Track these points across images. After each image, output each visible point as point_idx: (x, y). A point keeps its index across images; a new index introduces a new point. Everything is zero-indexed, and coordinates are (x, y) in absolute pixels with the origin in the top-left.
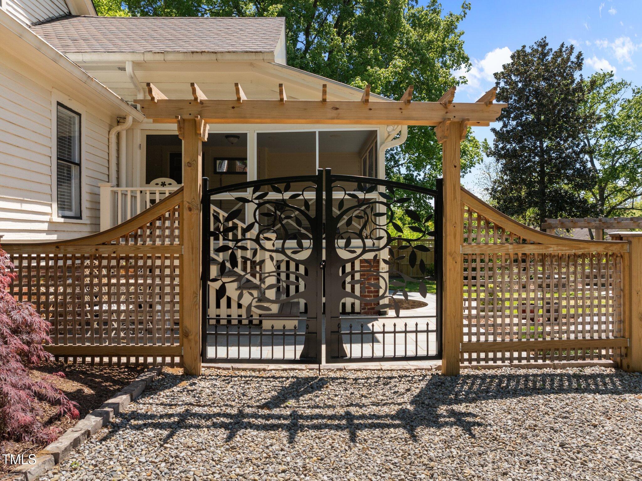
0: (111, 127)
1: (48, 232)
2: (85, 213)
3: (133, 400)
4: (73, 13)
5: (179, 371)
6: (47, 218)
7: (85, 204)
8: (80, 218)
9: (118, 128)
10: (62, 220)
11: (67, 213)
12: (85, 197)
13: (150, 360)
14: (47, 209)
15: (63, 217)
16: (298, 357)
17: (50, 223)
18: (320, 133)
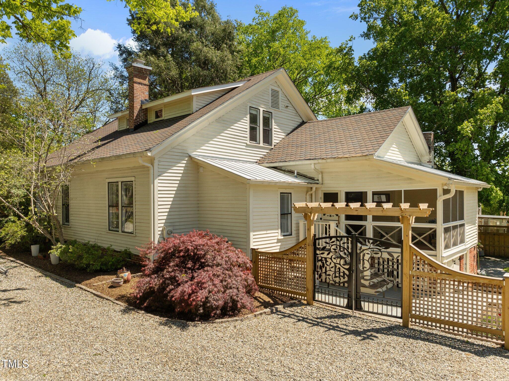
0: (307, 192)
1: (277, 243)
2: (294, 232)
3: (284, 308)
4: (305, 121)
5: (305, 302)
6: (276, 238)
7: (294, 229)
8: (291, 235)
9: (310, 193)
10: (282, 237)
11: (286, 234)
12: (294, 225)
13: (298, 296)
14: (276, 234)
15: (283, 236)
16: (345, 306)
17: (278, 239)
18: (404, 191)
